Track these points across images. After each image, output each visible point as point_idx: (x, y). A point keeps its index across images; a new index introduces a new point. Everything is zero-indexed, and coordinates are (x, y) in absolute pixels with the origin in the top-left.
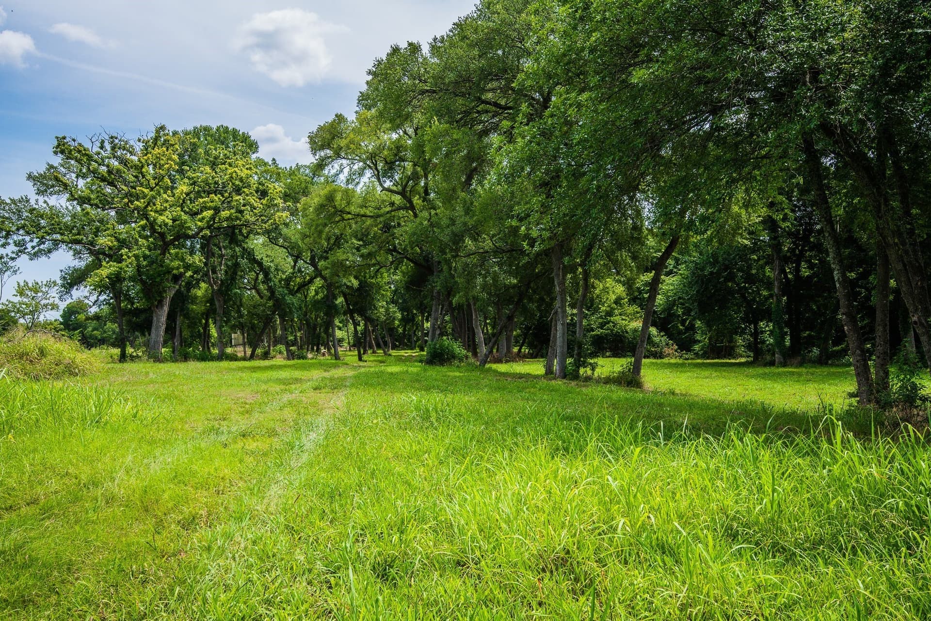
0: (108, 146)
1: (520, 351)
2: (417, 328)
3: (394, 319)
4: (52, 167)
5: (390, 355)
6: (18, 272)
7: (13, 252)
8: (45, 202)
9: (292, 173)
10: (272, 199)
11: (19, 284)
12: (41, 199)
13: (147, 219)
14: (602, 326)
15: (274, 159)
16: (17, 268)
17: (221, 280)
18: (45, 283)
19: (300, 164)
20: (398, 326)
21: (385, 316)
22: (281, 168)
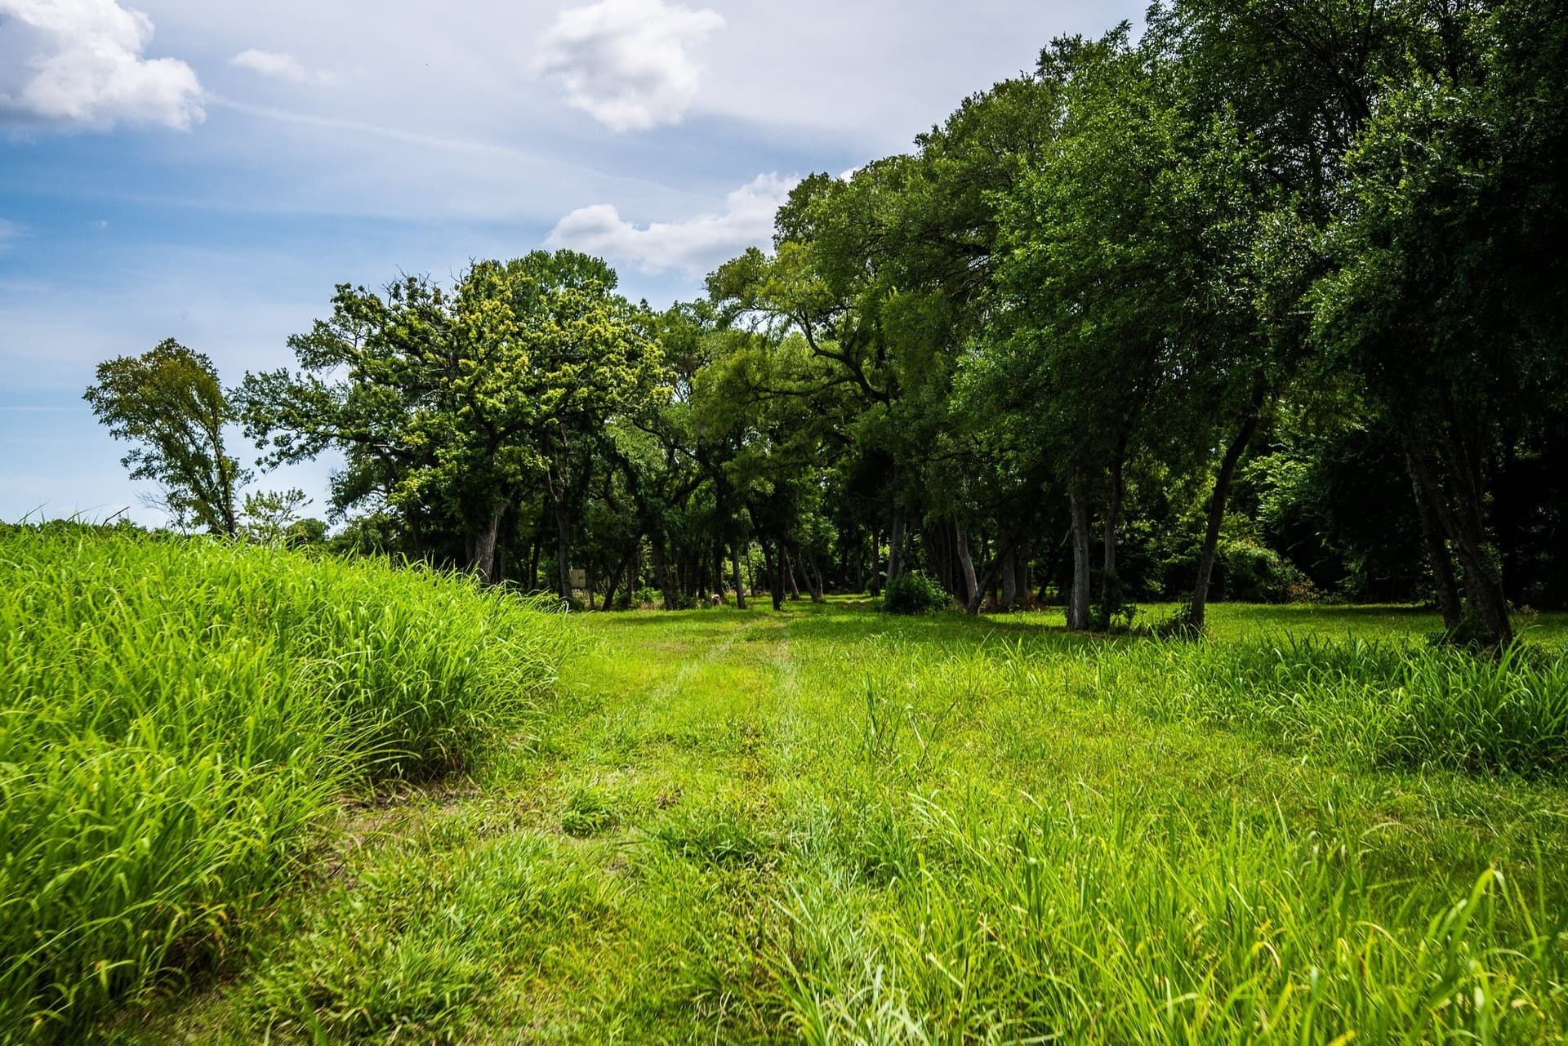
0: (404, 293)
1: (1042, 592)
2: (866, 556)
3: (827, 541)
4: (320, 324)
5: (823, 602)
6: (253, 479)
7: (273, 455)
8: (310, 376)
9: (670, 319)
10: (648, 367)
11: (248, 496)
12: (304, 373)
13: (473, 405)
14: (1181, 549)
15: (644, 301)
16: (250, 473)
17: (566, 489)
18: (285, 494)
19: (680, 303)
20: (834, 553)
21: (811, 537)
22: (654, 314)
